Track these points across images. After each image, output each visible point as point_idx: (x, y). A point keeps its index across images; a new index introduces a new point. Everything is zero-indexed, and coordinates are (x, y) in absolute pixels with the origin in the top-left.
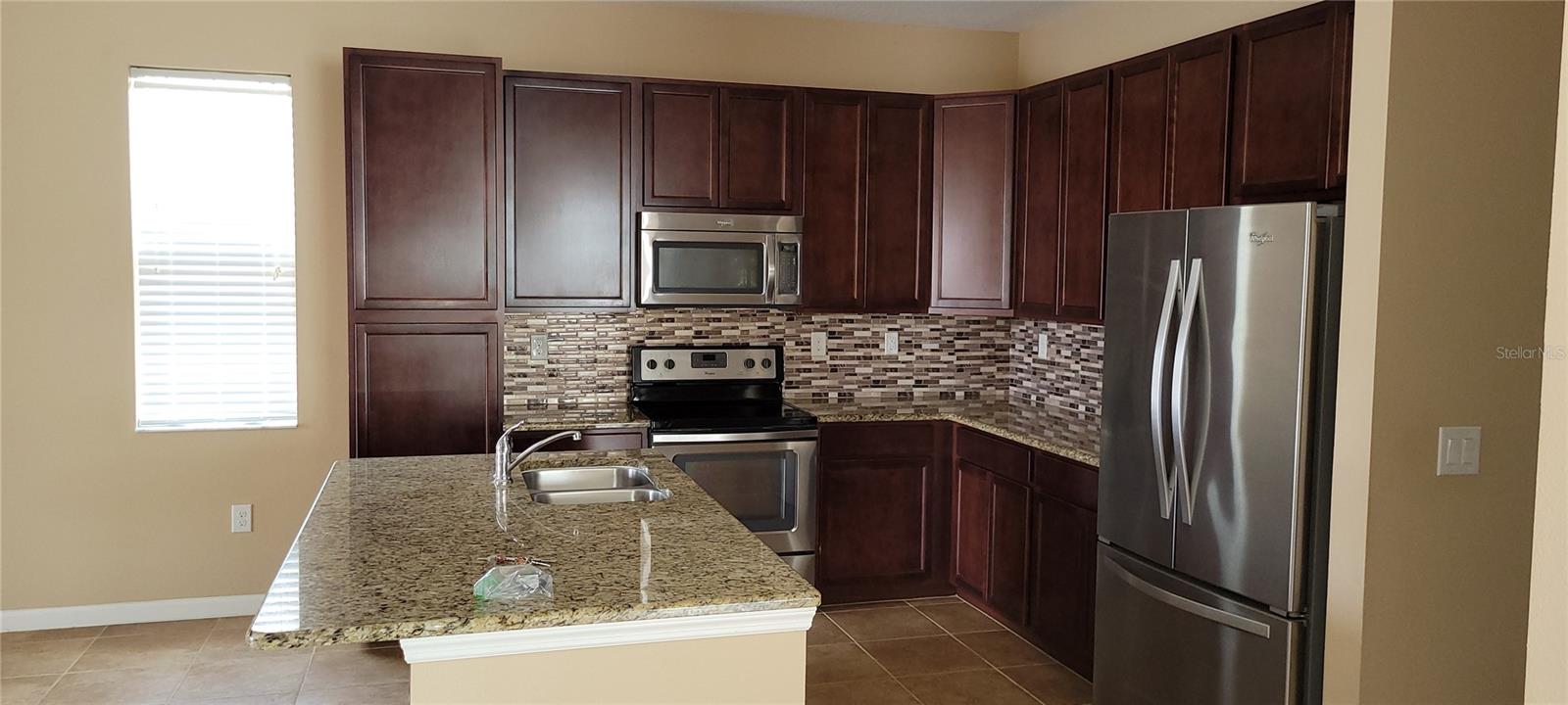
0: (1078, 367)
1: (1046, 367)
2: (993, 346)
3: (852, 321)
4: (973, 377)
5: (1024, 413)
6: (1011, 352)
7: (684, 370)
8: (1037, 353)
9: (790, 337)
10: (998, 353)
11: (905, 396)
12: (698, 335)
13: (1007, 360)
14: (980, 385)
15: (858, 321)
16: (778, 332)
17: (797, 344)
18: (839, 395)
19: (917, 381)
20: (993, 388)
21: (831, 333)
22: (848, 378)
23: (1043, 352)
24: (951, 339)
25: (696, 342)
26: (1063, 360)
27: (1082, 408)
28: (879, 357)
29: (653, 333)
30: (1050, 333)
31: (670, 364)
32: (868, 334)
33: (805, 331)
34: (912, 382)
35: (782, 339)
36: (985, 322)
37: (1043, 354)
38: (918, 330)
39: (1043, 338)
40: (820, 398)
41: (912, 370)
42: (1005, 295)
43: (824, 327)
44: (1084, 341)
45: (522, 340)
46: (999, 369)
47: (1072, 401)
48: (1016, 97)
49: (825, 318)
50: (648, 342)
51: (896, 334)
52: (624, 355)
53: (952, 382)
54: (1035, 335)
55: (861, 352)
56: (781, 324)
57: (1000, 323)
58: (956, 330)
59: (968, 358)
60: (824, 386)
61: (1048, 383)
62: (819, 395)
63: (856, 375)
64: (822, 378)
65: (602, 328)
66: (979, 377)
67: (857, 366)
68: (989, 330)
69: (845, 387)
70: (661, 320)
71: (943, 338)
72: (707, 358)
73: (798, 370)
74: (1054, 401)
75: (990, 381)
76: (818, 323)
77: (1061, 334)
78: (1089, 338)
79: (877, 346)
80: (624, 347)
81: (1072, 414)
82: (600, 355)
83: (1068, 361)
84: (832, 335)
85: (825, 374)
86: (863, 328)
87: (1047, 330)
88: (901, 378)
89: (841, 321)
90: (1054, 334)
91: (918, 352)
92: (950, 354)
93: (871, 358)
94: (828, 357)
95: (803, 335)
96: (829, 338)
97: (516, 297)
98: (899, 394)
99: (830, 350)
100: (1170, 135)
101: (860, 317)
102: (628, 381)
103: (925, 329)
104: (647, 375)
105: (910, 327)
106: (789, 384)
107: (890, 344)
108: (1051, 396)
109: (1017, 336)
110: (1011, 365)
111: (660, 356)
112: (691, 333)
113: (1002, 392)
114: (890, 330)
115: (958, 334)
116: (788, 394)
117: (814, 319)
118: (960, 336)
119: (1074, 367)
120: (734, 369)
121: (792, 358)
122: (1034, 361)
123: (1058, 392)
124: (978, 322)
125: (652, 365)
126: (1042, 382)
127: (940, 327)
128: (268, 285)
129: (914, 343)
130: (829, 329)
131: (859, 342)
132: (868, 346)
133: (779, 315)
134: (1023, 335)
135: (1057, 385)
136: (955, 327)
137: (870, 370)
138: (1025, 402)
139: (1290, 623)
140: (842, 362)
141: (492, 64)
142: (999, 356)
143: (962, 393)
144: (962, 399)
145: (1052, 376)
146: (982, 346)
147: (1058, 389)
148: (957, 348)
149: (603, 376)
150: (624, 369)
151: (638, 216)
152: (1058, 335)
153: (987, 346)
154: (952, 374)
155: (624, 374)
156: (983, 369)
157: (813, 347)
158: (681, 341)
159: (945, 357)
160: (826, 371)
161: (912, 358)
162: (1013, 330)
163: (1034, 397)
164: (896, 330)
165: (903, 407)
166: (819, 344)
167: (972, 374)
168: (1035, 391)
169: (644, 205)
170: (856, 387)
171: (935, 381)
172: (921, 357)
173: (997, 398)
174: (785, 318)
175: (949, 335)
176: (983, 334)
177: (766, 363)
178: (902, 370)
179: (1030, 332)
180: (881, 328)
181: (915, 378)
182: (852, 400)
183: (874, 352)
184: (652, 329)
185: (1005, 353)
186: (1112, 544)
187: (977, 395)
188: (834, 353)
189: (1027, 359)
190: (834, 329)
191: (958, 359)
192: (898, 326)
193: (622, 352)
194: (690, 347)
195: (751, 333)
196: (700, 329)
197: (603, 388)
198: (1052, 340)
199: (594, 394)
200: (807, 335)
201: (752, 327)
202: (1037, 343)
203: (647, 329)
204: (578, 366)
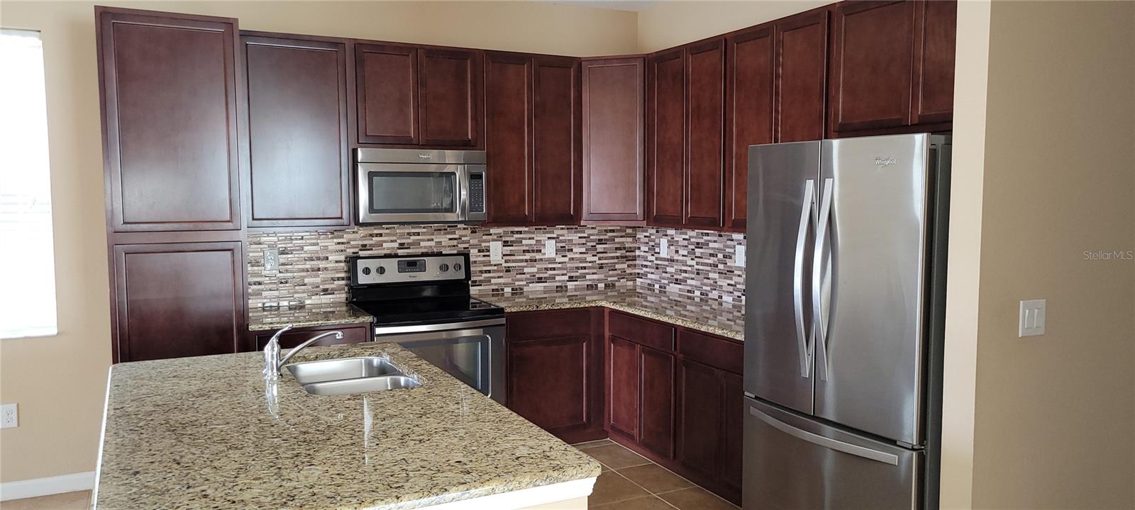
0: (693, 263)
1: (666, 263)
2: (624, 248)
3: (521, 233)
4: (611, 272)
5: (649, 298)
6: (637, 253)
7: (393, 274)
8: (659, 253)
9: (474, 246)
10: (628, 254)
11: (561, 289)
12: (402, 246)
13: (635, 258)
14: (616, 278)
15: (525, 232)
16: (464, 242)
17: (479, 251)
18: (513, 289)
19: (569, 277)
20: (625, 280)
21: (505, 242)
22: (518, 276)
23: (664, 251)
24: (594, 244)
25: (400, 252)
26: (681, 258)
27: (697, 293)
28: (541, 260)
29: (365, 245)
30: (669, 238)
31: (381, 270)
32: (533, 242)
33: (485, 241)
34: (566, 278)
35: (468, 248)
36: (618, 231)
37: (664, 254)
38: (570, 238)
39: (664, 242)
40: (498, 292)
41: (564, 269)
42: (639, 210)
43: (500, 237)
44: (698, 243)
45: (256, 254)
46: (629, 266)
47: (689, 288)
48: (645, 59)
49: (500, 230)
50: (362, 253)
51: (554, 241)
52: (343, 264)
53: (595, 277)
54: (657, 241)
55: (528, 256)
56: (466, 236)
57: (629, 231)
58: (598, 238)
59: (606, 258)
60: (500, 284)
61: (669, 275)
62: (497, 290)
63: (524, 274)
64: (499, 277)
65: (323, 243)
66: (615, 272)
67: (525, 267)
68: (621, 237)
69: (517, 283)
70: (371, 235)
71: (588, 244)
72: (411, 264)
73: (481, 272)
74: (674, 288)
75: (623, 275)
76: (495, 234)
77: (679, 238)
78: (702, 241)
79: (540, 251)
80: (342, 258)
81: (689, 298)
82: (322, 264)
83: (685, 258)
84: (506, 244)
85: (501, 274)
86: (528, 237)
87: (667, 235)
88: (558, 275)
89: (512, 232)
90: (673, 238)
91: (570, 255)
92: (593, 256)
93: (535, 260)
94: (503, 260)
95: (483, 244)
96: (504, 246)
97: (253, 219)
98: (557, 287)
99: (504, 255)
100: (777, 87)
101: (526, 229)
102: (346, 285)
103: (575, 237)
104: (363, 279)
105: (564, 236)
106: (475, 284)
107: (550, 249)
108: (671, 285)
109: (642, 240)
110: (637, 262)
111: (373, 264)
112: (396, 245)
113: (631, 283)
114: (549, 238)
115: (599, 240)
116: (474, 291)
117: (492, 231)
118: (600, 242)
119: (690, 262)
120: (431, 272)
121: (475, 262)
122: (657, 259)
123: (677, 282)
124: (613, 231)
125: (367, 271)
126: (664, 274)
127: (586, 235)
128: (25, 213)
129: (567, 248)
130: (504, 239)
131: (527, 248)
132: (533, 251)
133: (464, 229)
134: (647, 240)
135: (675, 277)
136: (597, 235)
137: (534, 270)
138: (649, 289)
139: (914, 453)
140: (514, 264)
141: (230, 24)
142: (629, 256)
143: (603, 285)
144: (603, 289)
145: (672, 270)
146: (616, 249)
147: (677, 280)
148: (598, 250)
149: (324, 281)
150: (343, 275)
151: (355, 152)
152: (675, 239)
153: (620, 249)
154: (595, 271)
155: (343, 279)
156: (617, 267)
157: (491, 253)
158: (388, 252)
159: (590, 258)
160: (501, 271)
161: (566, 259)
162: (638, 236)
163: (657, 286)
164: (553, 238)
165: (560, 297)
166: (496, 250)
167: (609, 270)
168: (657, 281)
169: (358, 143)
170: (524, 283)
171: (583, 276)
172: (573, 259)
173: (628, 288)
174: (469, 231)
175: (592, 241)
176: (617, 240)
177: (457, 267)
178: (559, 269)
179: (652, 237)
180: (542, 237)
181: (569, 274)
182: (522, 293)
183: (538, 256)
184: (365, 242)
185: (632, 254)
186: (756, 398)
187: (614, 285)
188: (508, 258)
189: (651, 258)
190: (507, 239)
191: (599, 259)
192: (555, 236)
193: (341, 262)
194: (396, 256)
195: (443, 244)
196: (403, 241)
197: (326, 291)
198: (671, 243)
199: (318, 297)
200: (487, 244)
201: (444, 239)
202: (658, 245)
203: (361, 243)
204: (304, 274)
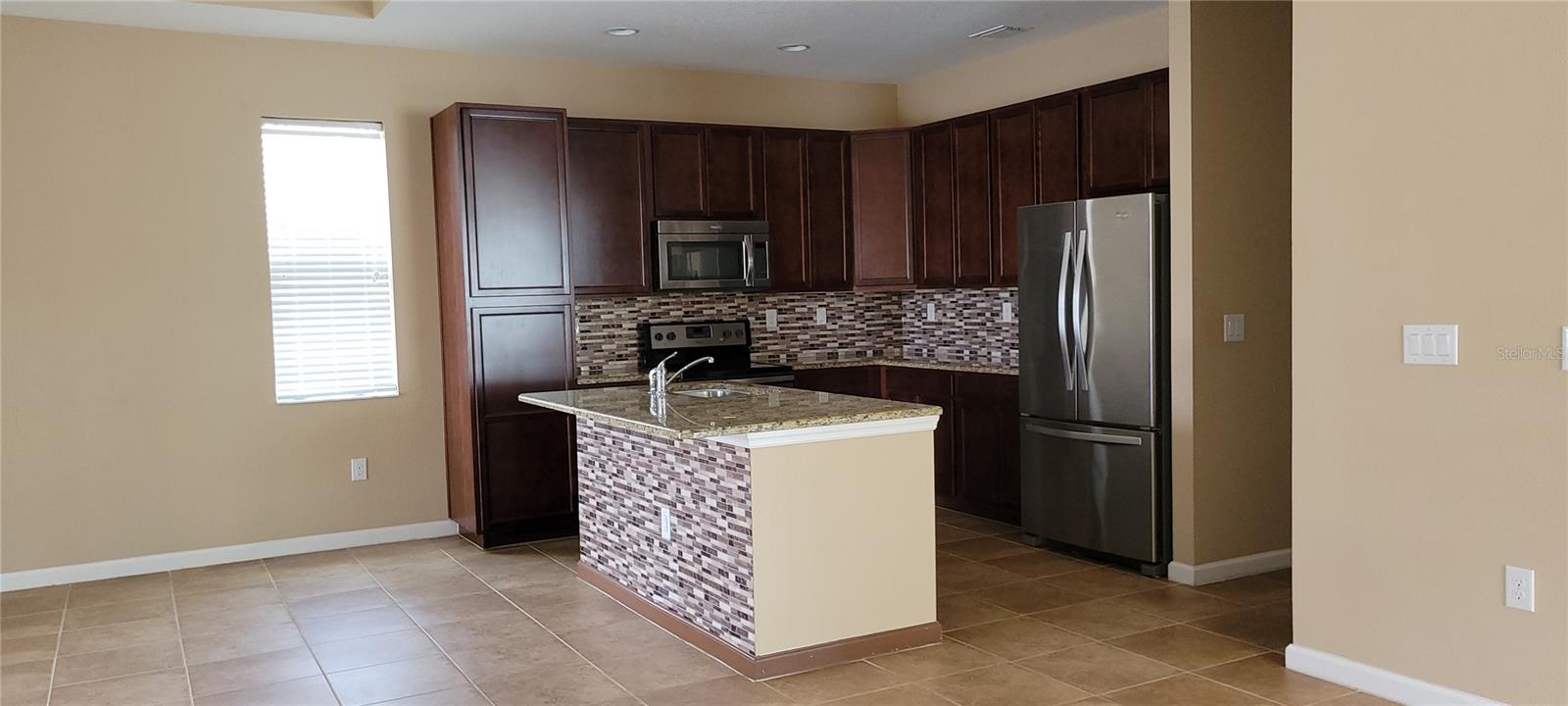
0: (962, 324)
1: (934, 327)
2: (891, 316)
4: (878, 340)
6: (903, 320)
7: (682, 340)
8: (926, 318)
9: (751, 314)
10: (895, 321)
11: (833, 355)
12: (687, 314)
13: (900, 325)
14: (883, 345)
15: (798, 300)
16: (743, 310)
17: (757, 319)
18: (788, 356)
19: (840, 344)
20: (892, 347)
21: (779, 310)
22: (793, 343)
23: (932, 316)
24: (862, 311)
25: (685, 319)
26: (949, 320)
27: (967, 352)
28: (813, 327)
29: (655, 313)
30: (936, 302)
31: (671, 337)
32: (805, 310)
33: (761, 309)
34: (837, 345)
35: (746, 316)
36: (884, 298)
37: (931, 318)
38: (839, 306)
39: (931, 307)
40: (774, 358)
41: (836, 336)
42: (909, 275)
43: (774, 306)
44: (965, 305)
46: (896, 333)
47: (958, 349)
48: (912, 132)
49: (775, 299)
50: (653, 321)
51: (824, 309)
52: (635, 332)
53: (864, 343)
54: (924, 306)
55: (801, 324)
56: (743, 304)
57: (895, 298)
58: (866, 305)
59: (875, 325)
60: (775, 350)
61: (937, 338)
62: (773, 356)
63: (798, 341)
64: (775, 344)
65: (617, 311)
66: (883, 339)
67: (798, 334)
68: (888, 304)
69: (791, 350)
70: (660, 304)
71: (857, 311)
72: (698, 331)
73: (759, 339)
74: (942, 351)
75: (890, 342)
76: (770, 302)
77: (946, 302)
78: (970, 302)
79: (812, 318)
80: (634, 325)
81: (958, 358)
82: (617, 332)
83: (953, 320)
84: (780, 312)
85: (777, 341)
86: (802, 305)
87: (934, 300)
88: (829, 342)
89: (786, 300)
90: (940, 302)
91: (840, 322)
92: (862, 323)
93: (808, 328)
94: (779, 328)
95: (760, 312)
96: (779, 314)
98: (829, 354)
99: (779, 323)
100: (1037, 158)
101: (799, 297)
102: (638, 351)
103: (844, 305)
104: (655, 345)
105: (833, 303)
106: (754, 350)
107: (821, 318)
108: (940, 348)
109: (908, 307)
110: (904, 329)
111: (665, 331)
112: (681, 313)
113: (898, 350)
114: (820, 306)
115: (867, 307)
116: (753, 356)
117: (767, 299)
118: (868, 309)
119: (958, 324)
120: (715, 338)
121: (754, 329)
122: (924, 324)
123: (946, 344)
124: (879, 299)
125: (659, 337)
126: (932, 338)
127: (854, 303)
128: (369, 286)
129: (837, 315)
130: (778, 307)
131: (799, 316)
132: (805, 319)
133: (743, 297)
134: (913, 306)
135: (944, 339)
136: (865, 302)
137: (807, 337)
138: (917, 355)
139: (1152, 434)
140: (788, 332)
141: (560, 113)
142: (896, 324)
143: (871, 352)
144: (871, 356)
145: (941, 333)
146: (884, 316)
147: (945, 342)
148: (866, 318)
149: (619, 347)
150: (637, 341)
151: (654, 226)
152: (943, 302)
153: (886, 316)
154: (863, 338)
155: (634, 345)
156: (884, 333)
157: (767, 321)
158: (675, 320)
159: (858, 325)
160: (777, 338)
161: (836, 327)
162: (904, 303)
163: (925, 350)
164: (824, 306)
166: (772, 318)
167: (877, 337)
168: (925, 345)
169: (655, 216)
170: (798, 350)
171: (853, 343)
172: (842, 326)
173: (895, 355)
174: (747, 300)
175: (861, 308)
176: (883, 307)
177: (739, 334)
178: (830, 336)
179: (919, 303)
180: (814, 305)
181: (839, 341)
183: (810, 323)
184: (654, 311)
185: (898, 321)
186: (1031, 416)
187: (882, 352)
188: (783, 325)
189: (917, 324)
190: (781, 307)
191: (868, 326)
192: (825, 303)
193: (633, 329)
194: (682, 323)
195: (724, 312)
196: (688, 309)
197: (620, 358)
198: (938, 307)
199: (613, 362)
200: (763, 312)
201: (724, 307)
202: (925, 310)
203: (650, 311)
204: (603, 341)
